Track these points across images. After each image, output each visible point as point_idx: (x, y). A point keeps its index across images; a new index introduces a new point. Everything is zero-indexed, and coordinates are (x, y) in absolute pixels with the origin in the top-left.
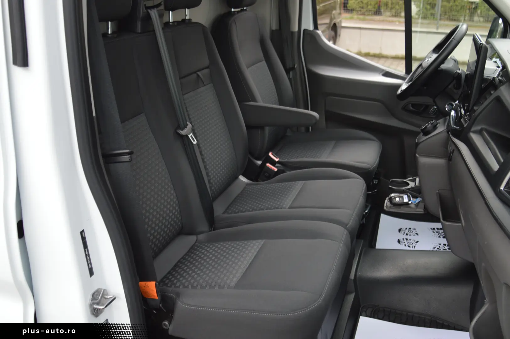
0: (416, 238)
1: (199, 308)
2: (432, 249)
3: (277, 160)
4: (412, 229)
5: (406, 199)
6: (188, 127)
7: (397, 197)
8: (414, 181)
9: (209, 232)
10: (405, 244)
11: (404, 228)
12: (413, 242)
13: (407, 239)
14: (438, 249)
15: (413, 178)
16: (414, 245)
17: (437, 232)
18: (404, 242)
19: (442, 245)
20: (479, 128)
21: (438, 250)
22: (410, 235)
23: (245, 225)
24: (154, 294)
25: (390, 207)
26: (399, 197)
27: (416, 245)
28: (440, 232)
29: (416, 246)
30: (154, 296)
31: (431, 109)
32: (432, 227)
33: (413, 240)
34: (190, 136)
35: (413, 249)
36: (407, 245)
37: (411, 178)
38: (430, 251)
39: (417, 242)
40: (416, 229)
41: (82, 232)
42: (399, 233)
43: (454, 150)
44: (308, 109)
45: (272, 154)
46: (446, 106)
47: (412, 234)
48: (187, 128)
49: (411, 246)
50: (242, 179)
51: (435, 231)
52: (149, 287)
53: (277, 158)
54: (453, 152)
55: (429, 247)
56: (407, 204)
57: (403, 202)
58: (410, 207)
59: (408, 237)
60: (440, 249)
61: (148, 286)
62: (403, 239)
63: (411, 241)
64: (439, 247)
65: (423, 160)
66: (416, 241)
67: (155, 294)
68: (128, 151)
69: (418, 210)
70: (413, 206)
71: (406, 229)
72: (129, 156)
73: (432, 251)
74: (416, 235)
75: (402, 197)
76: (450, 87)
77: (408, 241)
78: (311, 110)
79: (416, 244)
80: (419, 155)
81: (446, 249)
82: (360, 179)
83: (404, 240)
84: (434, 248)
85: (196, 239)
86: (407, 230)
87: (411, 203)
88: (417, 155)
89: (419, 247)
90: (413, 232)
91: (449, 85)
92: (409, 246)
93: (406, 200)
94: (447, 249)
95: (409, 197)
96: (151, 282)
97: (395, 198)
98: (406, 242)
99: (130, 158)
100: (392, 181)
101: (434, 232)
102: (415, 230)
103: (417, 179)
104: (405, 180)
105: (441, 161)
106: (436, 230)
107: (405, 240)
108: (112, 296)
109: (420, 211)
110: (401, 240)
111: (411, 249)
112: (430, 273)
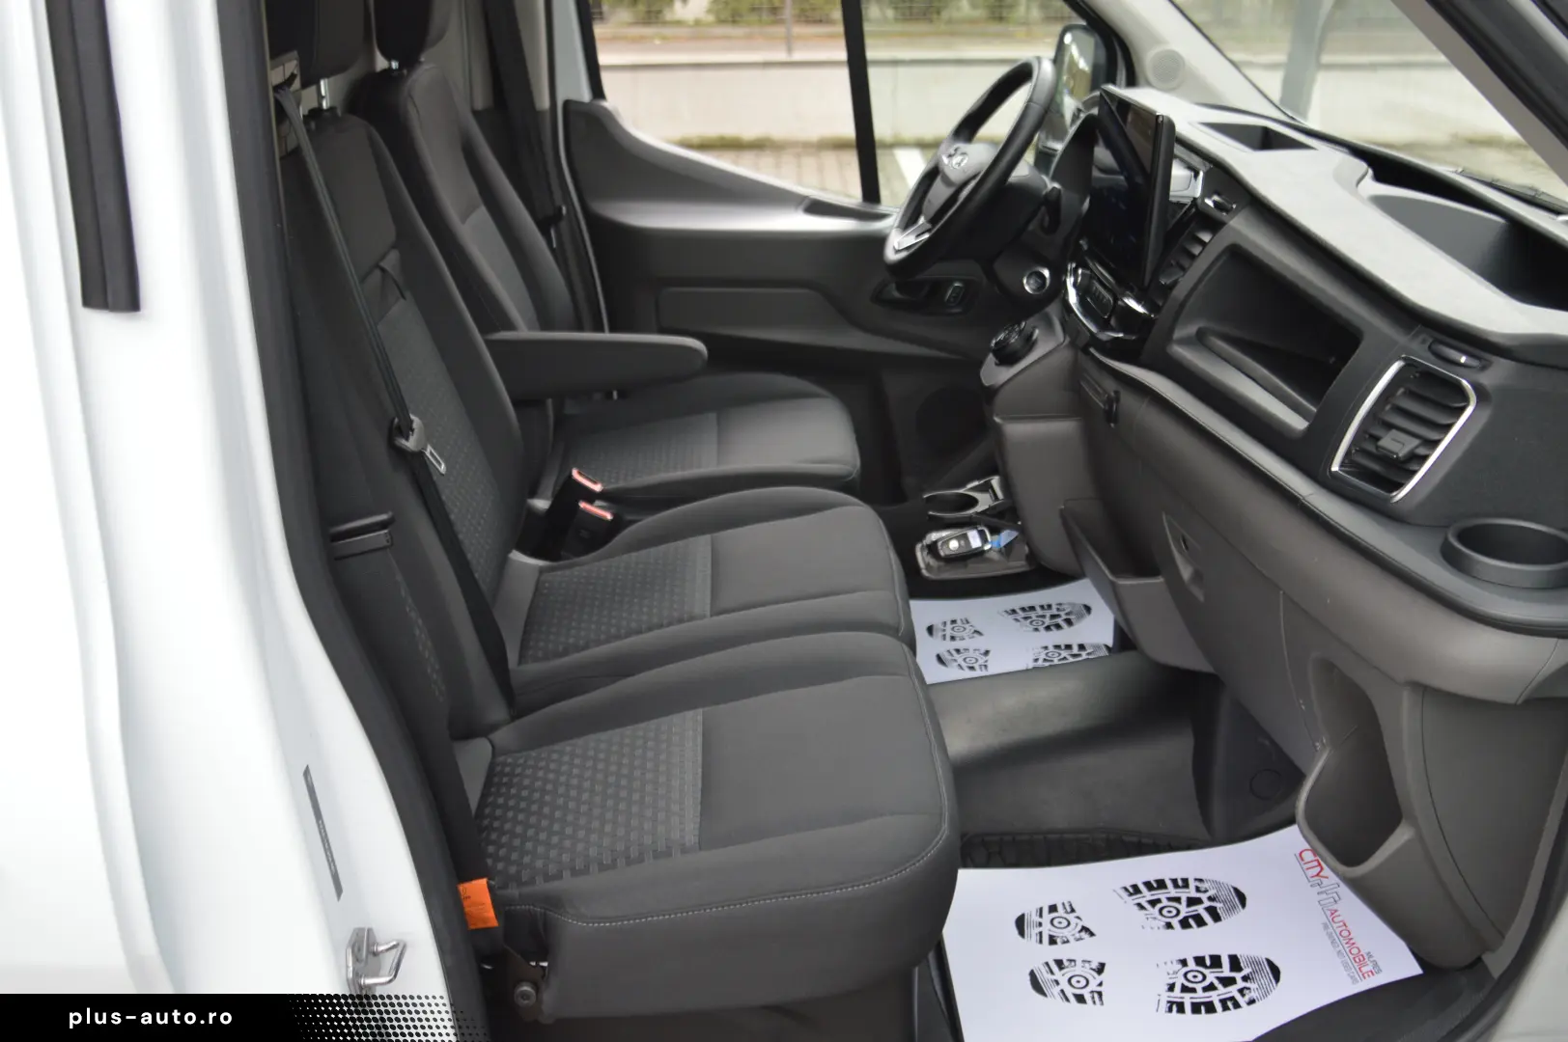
0: (980, 643)
1: (616, 922)
2: (1031, 665)
3: (597, 488)
4: (959, 622)
5: (974, 537)
6: (415, 426)
7: (951, 539)
8: (986, 488)
9: (509, 723)
10: (959, 665)
11: (937, 622)
12: (977, 655)
13: (958, 651)
14: (1045, 660)
15: (982, 482)
16: (981, 662)
17: (1026, 618)
18: (955, 660)
19: (1051, 649)
20: (1191, 329)
21: (1047, 664)
22: (963, 639)
23: (614, 682)
24: (486, 914)
25: (939, 568)
26: (957, 538)
27: (986, 661)
28: (1034, 618)
29: (988, 664)
30: (485, 920)
31: (946, 292)
32: (1009, 608)
33: (975, 650)
34: (428, 454)
35: (984, 673)
36: (963, 664)
37: (976, 483)
38: (1027, 670)
39: (987, 653)
40: (970, 621)
41: (307, 773)
42: (930, 638)
43: (1116, 392)
44: (600, 329)
45: (580, 473)
46: (1025, 281)
47: (964, 634)
48: (416, 431)
49: (976, 666)
50: (517, 556)
51: (1018, 618)
52: (469, 897)
53: (595, 483)
54: (1118, 400)
55: (1024, 662)
56: (979, 553)
57: (968, 549)
58: (989, 560)
59: (958, 644)
60: (1052, 661)
61: (468, 894)
62: (949, 651)
63: (971, 653)
64: (1047, 654)
65: (1016, 430)
66: (983, 651)
67: (491, 913)
68: (383, 517)
69: (1013, 564)
70: (994, 556)
71: (945, 623)
72: (386, 531)
73: (1034, 668)
74: (975, 635)
75: (965, 537)
76: (1031, 227)
77: (963, 656)
78: (613, 329)
79: (985, 658)
80: (1003, 418)
81: (1065, 658)
82: (859, 505)
83: (952, 655)
84: (1036, 660)
85: (490, 748)
86: (949, 626)
87: (991, 549)
88: (997, 420)
89: (996, 667)
90: (965, 629)
91: (1029, 221)
92: (972, 668)
93: (975, 542)
94: (1068, 657)
95: (982, 534)
96: (474, 882)
97: (946, 542)
98: (959, 658)
99: (389, 537)
100: (927, 498)
101: (1017, 620)
102: (968, 622)
103: (995, 481)
104: (962, 491)
105: (1065, 428)
106: (1022, 614)
107: (954, 653)
108: (395, 943)
109: (1018, 565)
110: (946, 657)
111: (978, 673)
112: (1052, 725)
